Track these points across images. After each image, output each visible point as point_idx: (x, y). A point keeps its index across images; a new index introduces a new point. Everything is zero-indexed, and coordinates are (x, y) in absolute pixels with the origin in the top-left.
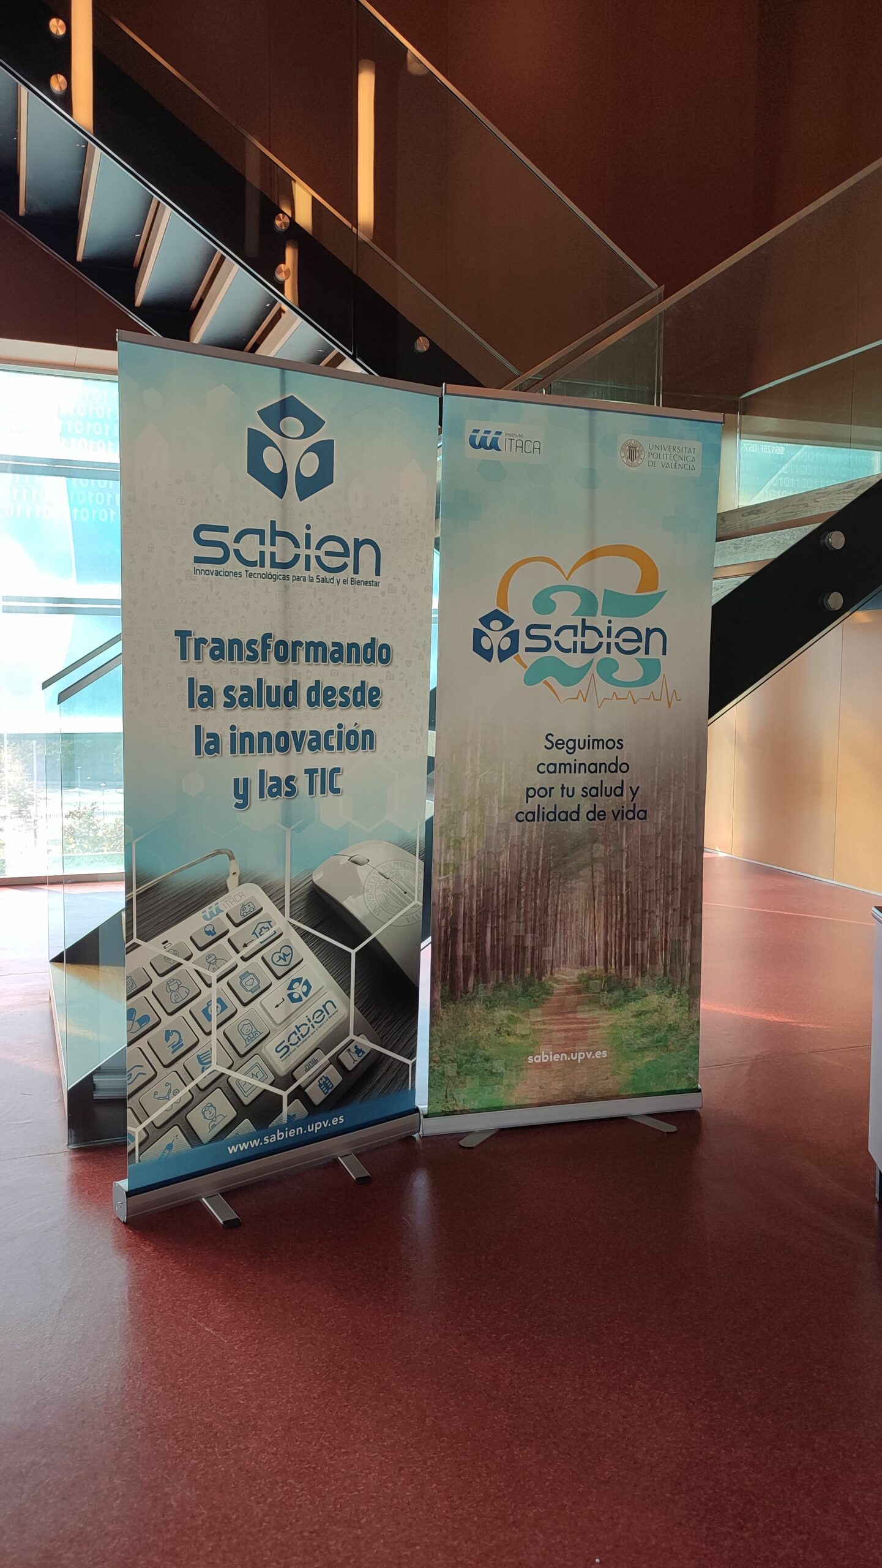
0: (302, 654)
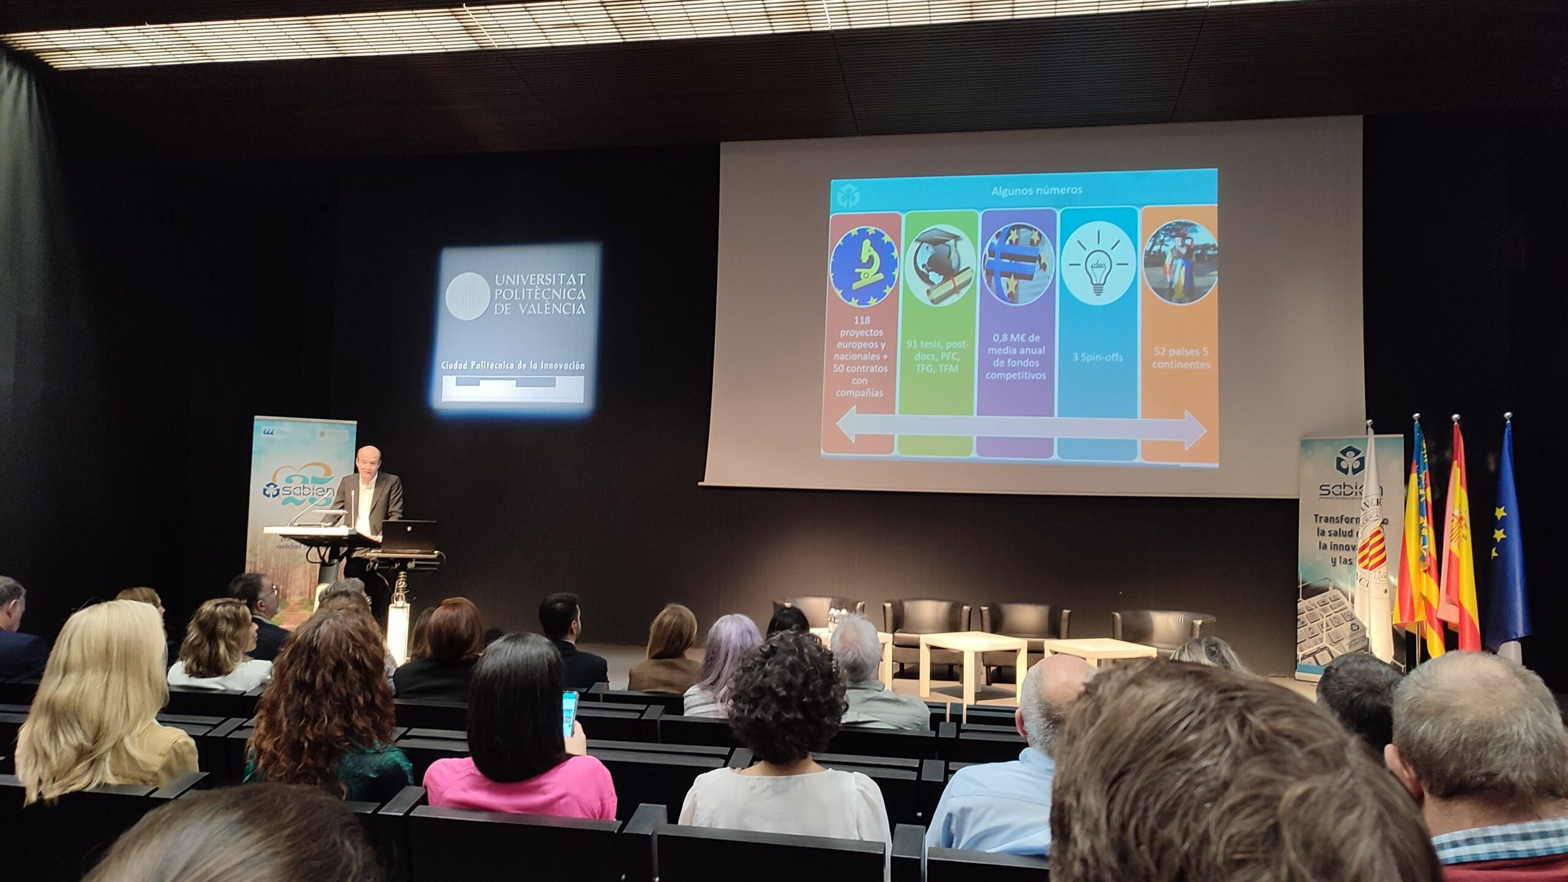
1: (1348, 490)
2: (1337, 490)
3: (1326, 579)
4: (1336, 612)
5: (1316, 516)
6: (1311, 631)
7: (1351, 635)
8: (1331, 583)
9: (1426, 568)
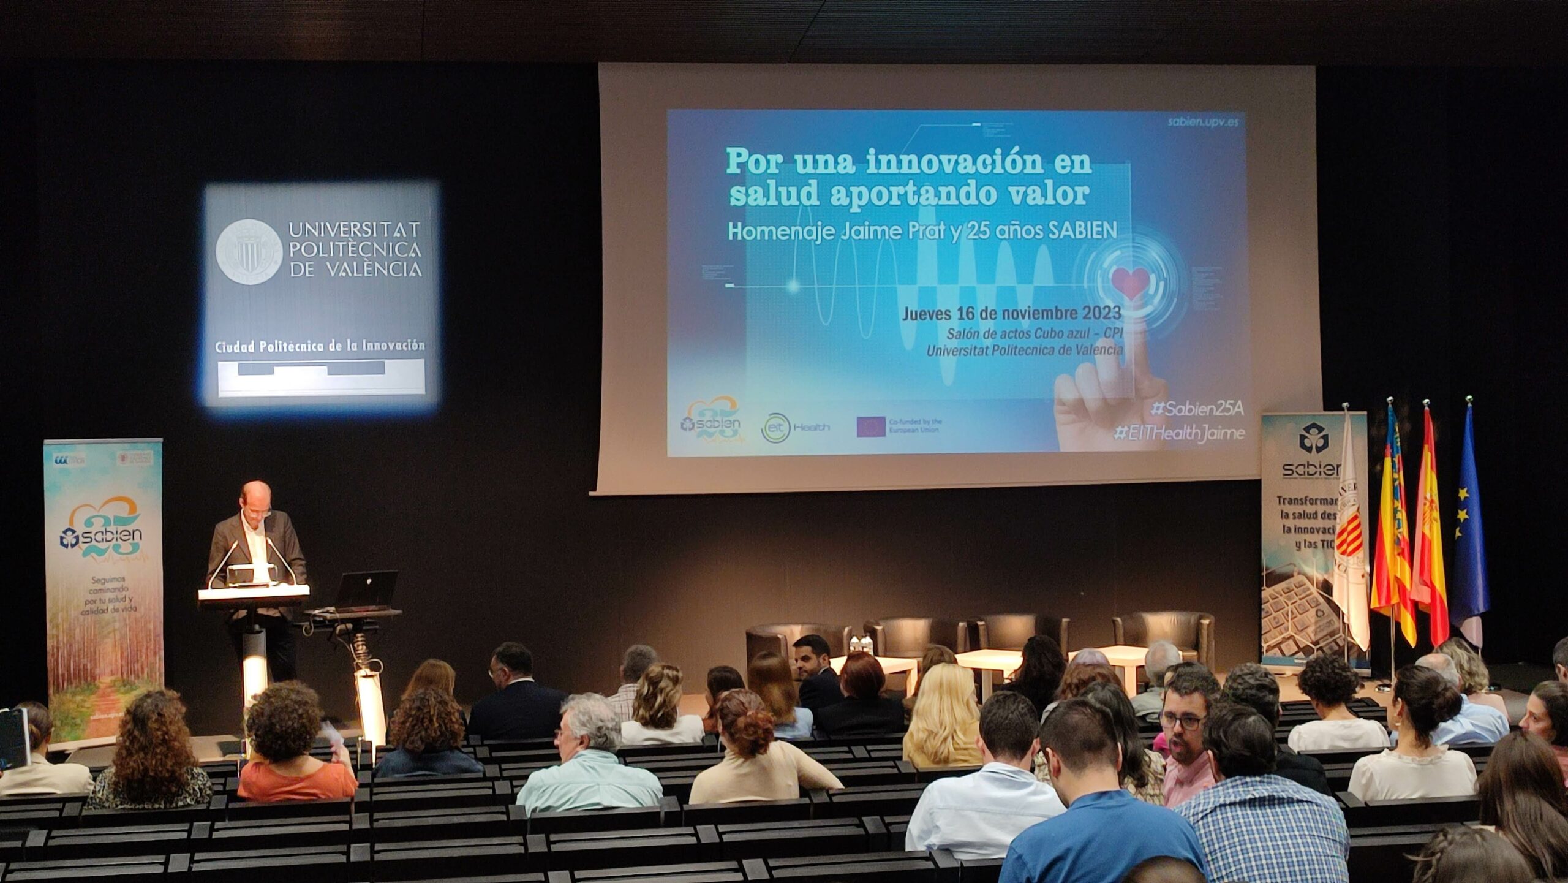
0: (1319, 502)
1: (1312, 470)
2: (1301, 470)
3: (1291, 564)
4: (1300, 599)
5: (1279, 497)
6: (1276, 620)
7: (1316, 622)
8: (1296, 569)
9: (1400, 551)
